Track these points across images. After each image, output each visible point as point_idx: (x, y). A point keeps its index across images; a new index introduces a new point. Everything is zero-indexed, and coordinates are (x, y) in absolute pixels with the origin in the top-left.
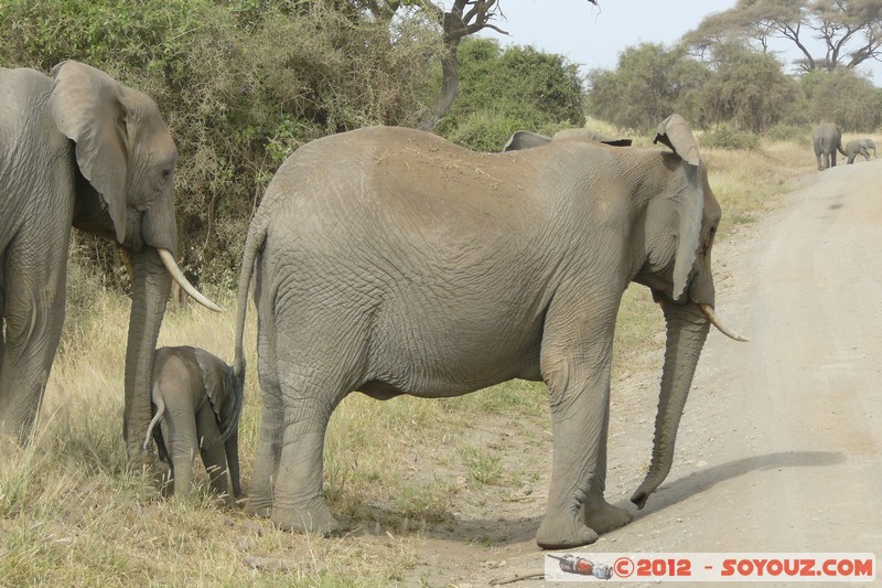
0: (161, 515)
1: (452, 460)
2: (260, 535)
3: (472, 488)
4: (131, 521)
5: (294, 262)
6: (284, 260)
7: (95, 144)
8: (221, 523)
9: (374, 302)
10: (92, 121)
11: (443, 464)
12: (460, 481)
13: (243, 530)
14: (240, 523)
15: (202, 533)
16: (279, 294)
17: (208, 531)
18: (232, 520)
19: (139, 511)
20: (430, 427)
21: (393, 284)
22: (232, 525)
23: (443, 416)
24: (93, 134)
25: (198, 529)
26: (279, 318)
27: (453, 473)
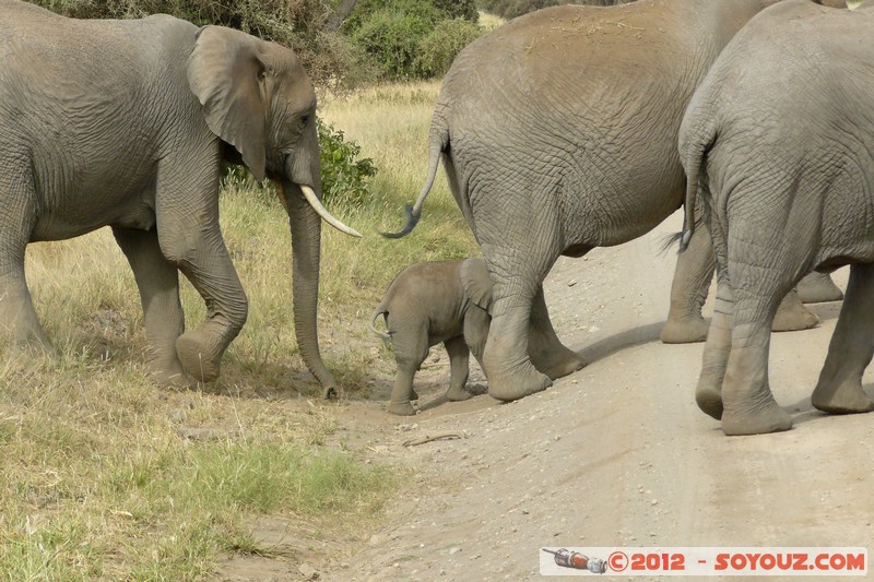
0: (100, 393)
1: (366, 333)
2: (192, 407)
3: (384, 358)
4: (73, 398)
5: (477, 157)
6: (467, 157)
7: (226, 102)
8: (156, 397)
9: (555, 180)
10: (224, 83)
11: (358, 337)
12: (374, 352)
13: (177, 404)
14: (173, 397)
15: (139, 407)
16: (470, 188)
17: (144, 405)
18: (165, 394)
19: (81, 389)
20: (344, 303)
21: (568, 157)
22: (166, 399)
23: (356, 293)
24: (224, 94)
25: (135, 404)
26: (475, 209)
27: (367, 344)
